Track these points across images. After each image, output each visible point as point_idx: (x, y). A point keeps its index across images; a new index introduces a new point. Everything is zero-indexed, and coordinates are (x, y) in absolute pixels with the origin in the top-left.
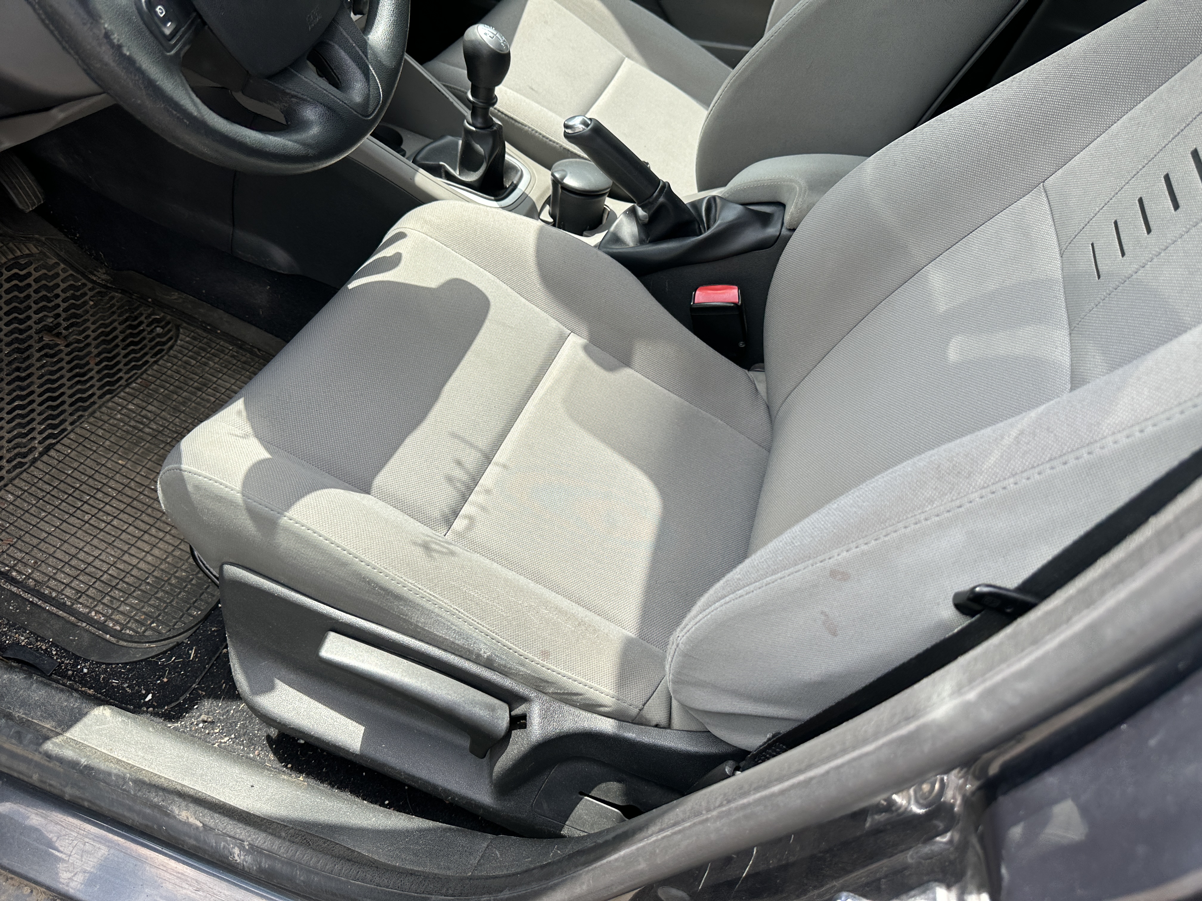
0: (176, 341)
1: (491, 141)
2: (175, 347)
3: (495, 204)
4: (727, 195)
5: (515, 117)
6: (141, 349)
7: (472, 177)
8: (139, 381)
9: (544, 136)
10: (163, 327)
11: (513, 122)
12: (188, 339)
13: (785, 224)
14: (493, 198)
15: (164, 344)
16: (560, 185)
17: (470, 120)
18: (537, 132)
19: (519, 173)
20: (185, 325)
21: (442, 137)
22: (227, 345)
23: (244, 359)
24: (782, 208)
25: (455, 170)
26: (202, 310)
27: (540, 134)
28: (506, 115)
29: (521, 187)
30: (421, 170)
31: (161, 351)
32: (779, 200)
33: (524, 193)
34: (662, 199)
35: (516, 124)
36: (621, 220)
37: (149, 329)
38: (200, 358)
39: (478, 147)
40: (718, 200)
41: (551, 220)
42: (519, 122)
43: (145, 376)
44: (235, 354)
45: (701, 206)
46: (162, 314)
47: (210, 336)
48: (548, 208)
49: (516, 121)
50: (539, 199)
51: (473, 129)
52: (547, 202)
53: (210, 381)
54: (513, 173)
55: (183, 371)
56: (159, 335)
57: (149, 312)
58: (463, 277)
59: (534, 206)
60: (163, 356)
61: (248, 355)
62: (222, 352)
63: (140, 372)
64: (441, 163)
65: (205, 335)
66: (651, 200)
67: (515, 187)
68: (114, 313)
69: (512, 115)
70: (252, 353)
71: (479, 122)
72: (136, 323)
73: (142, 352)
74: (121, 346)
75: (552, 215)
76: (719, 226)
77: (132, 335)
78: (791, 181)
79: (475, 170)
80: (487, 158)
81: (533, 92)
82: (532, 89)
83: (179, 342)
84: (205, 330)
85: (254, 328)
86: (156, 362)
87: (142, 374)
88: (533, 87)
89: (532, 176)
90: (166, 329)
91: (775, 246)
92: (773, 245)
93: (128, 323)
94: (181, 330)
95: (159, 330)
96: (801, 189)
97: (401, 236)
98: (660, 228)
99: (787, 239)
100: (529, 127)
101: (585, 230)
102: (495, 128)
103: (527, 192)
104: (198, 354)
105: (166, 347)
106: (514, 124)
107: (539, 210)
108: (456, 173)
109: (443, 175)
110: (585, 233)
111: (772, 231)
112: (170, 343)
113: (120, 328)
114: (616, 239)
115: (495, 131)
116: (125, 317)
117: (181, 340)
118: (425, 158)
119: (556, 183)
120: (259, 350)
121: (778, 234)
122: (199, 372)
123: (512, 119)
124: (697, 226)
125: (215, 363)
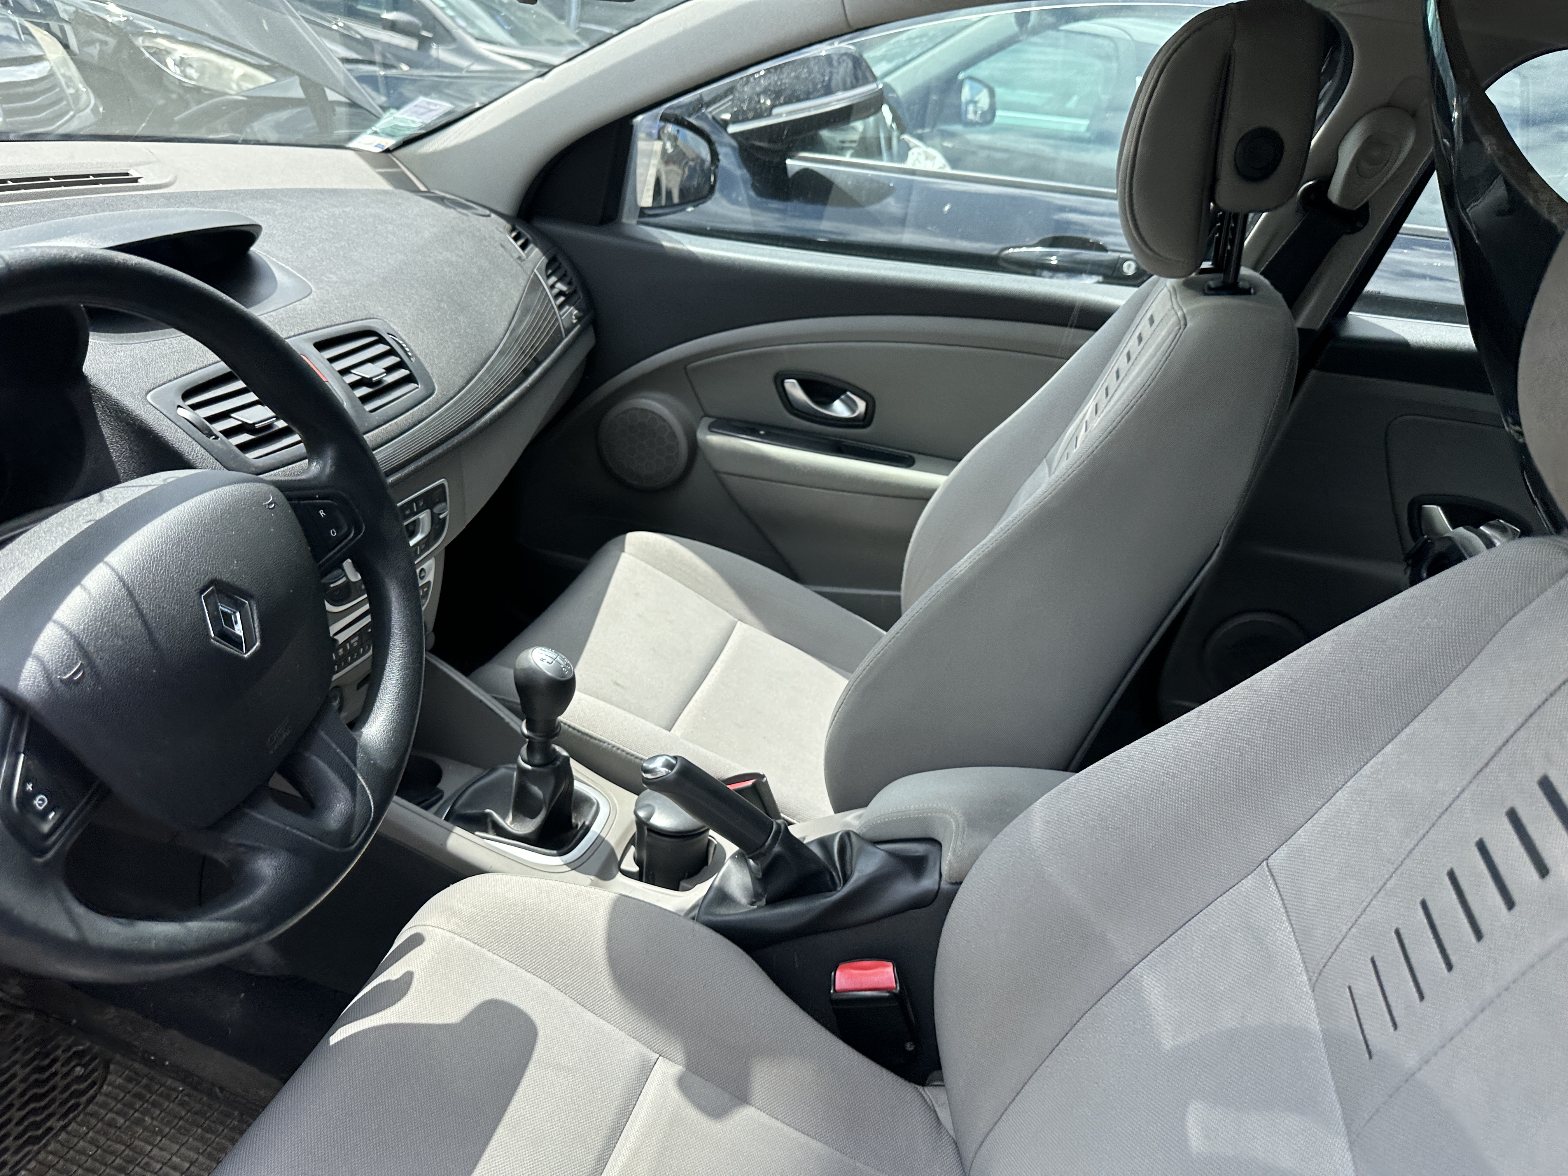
0: (101, 1087)
1: (552, 782)
2: (100, 1098)
3: (558, 861)
4: (864, 830)
6: (45, 1107)
7: (528, 827)
8: (33, 1164)
9: (628, 753)
10: (85, 1066)
11: (588, 738)
12: (119, 1081)
13: (944, 877)
14: (555, 852)
15: (83, 1093)
16: (646, 828)
17: (526, 757)
18: (618, 749)
19: (594, 808)
20: (118, 1057)
21: (493, 769)
22: (176, 1084)
23: (198, 1107)
24: (937, 846)
25: (504, 817)
26: (146, 1034)
27: (623, 751)
28: (579, 731)
29: (595, 829)
30: (458, 830)
31: (76, 1106)
32: (933, 836)
33: (599, 836)
34: (777, 849)
35: (592, 740)
36: (728, 867)
37: (65, 1070)
38: (132, 1112)
39: (536, 790)
40: (854, 839)
41: (635, 869)
42: (595, 739)
43: (41, 1157)
44: (186, 1098)
45: (833, 847)
46: (88, 1044)
47: (152, 1073)
48: (632, 849)
49: (591, 737)
50: (619, 842)
51: (529, 767)
52: (632, 842)
53: (141, 1152)
54: (585, 807)
55: (102, 1140)
56: (80, 1079)
57: (70, 1041)
59: (612, 853)
60: (78, 1115)
61: (205, 1099)
62: (167, 1097)
63: (36, 1148)
64: (488, 811)
65: (146, 1070)
66: (763, 850)
67: (587, 829)
68: (17, 1050)
69: (587, 731)
70: (210, 1094)
71: (538, 759)
72: (46, 1062)
73: (46, 1113)
74: (17, 1106)
75: (638, 862)
76: (856, 880)
77: (38, 1083)
78: (945, 811)
79: (533, 816)
80: (547, 802)
81: (618, 688)
82: (617, 684)
83: (105, 1087)
84: (146, 1062)
85: (218, 1054)
86: (64, 1128)
87: (38, 1153)
88: (619, 682)
89: (612, 809)
90: (90, 1068)
91: (936, 905)
92: (932, 902)
93: (35, 1063)
94: (112, 1067)
95: (79, 1070)
96: (958, 826)
97: (417, 940)
98: (779, 883)
99: (951, 896)
100: (609, 744)
101: (682, 878)
102: (558, 763)
103: (603, 835)
104: (131, 1106)
105: (84, 1099)
106: (588, 741)
107: (619, 858)
108: (508, 823)
109: (490, 826)
110: (683, 884)
111: (928, 883)
112: (92, 1092)
113: (22, 1073)
114: (723, 895)
115: (559, 766)
116: (32, 1054)
117: (110, 1084)
118: (467, 805)
119: (641, 824)
120: (222, 1089)
121: (936, 887)
122: (126, 1138)
123: (587, 735)
124: (828, 878)
125: (153, 1119)
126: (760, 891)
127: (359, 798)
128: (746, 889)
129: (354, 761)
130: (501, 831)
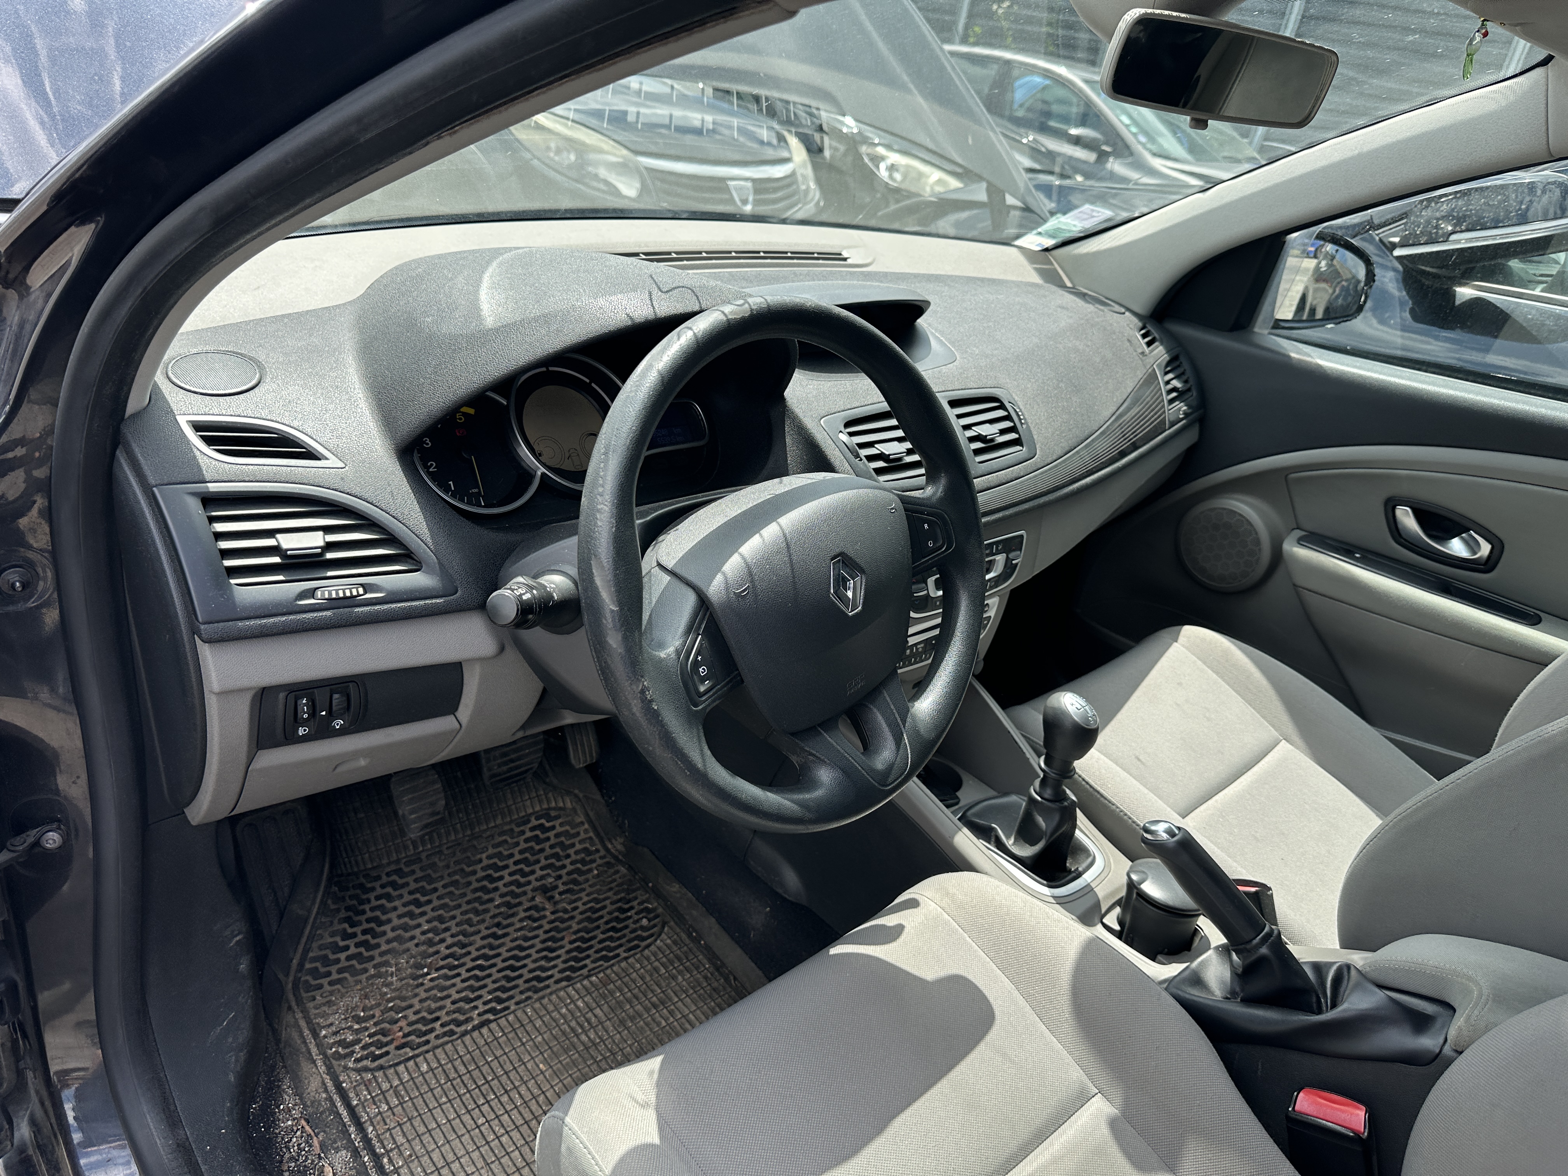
0: (656, 940)
1: (1056, 818)
2: (653, 948)
3: (1046, 890)
4: (1368, 969)
5: (1102, 791)
6: (619, 938)
7: (1026, 851)
8: (601, 975)
9: (1134, 822)
10: (649, 920)
11: (1099, 796)
12: (669, 941)
13: (1449, 1041)
14: (1045, 882)
15: (643, 939)
16: (1135, 891)
17: (1038, 789)
18: (1126, 815)
19: (1090, 859)
20: (672, 923)
21: (1006, 794)
22: (705, 961)
23: (715, 984)
24: (1451, 1012)
25: (1008, 837)
26: (695, 913)
27: (1130, 818)
28: (1091, 786)
29: (1088, 877)
30: (965, 830)
31: (637, 946)
32: (1448, 1000)
33: (1088, 885)
34: (1264, 950)
35: (1102, 799)
36: (1209, 956)
37: (636, 917)
38: (671, 968)
39: (1040, 820)
40: (1353, 972)
41: (1117, 927)
42: (1106, 799)
43: (608, 971)
44: (709, 975)
45: (1327, 973)
46: (656, 904)
47: (692, 945)
48: (1118, 910)
49: (1102, 796)
50: (1107, 897)
51: (1039, 798)
52: (1118, 903)
53: (670, 999)
54: (1083, 856)
55: (648, 978)
56: (643, 928)
57: (644, 898)
58: (970, 977)
59: (1098, 904)
60: (636, 954)
61: (722, 980)
62: (697, 968)
63: (606, 964)
64: (994, 825)
65: (687, 941)
66: (1248, 946)
67: (1079, 875)
68: (611, 889)
69: (1099, 789)
70: (727, 979)
71: (1048, 793)
72: (626, 906)
73: (618, 943)
74: (602, 929)
75: (1121, 922)
76: (1344, 1011)
77: (617, 919)
78: (1470, 979)
79: (1032, 844)
80: (1048, 835)
81: (1139, 763)
82: (1139, 760)
83: (658, 941)
84: (690, 935)
85: (739, 951)
86: (626, 958)
87: (607, 968)
88: (1141, 758)
89: (1107, 866)
90: (652, 923)
91: (1432, 1067)
92: (1428, 1064)
93: (619, 904)
94: (666, 929)
95: (645, 922)
96: (1480, 995)
97: (913, 904)
98: (1259, 985)
99: (1449, 1062)
100: (1118, 807)
101: (1161, 953)
102: (1066, 804)
103: (1093, 885)
104: (671, 963)
105: (644, 944)
106: (1098, 799)
107: (1103, 911)
108: (1009, 843)
109: (993, 839)
110: (1159, 957)
111: (1428, 1042)
112: (649, 941)
113: (610, 908)
114: (1196, 980)
115: (1066, 807)
116: (619, 897)
117: (661, 941)
118: (978, 815)
119: (1132, 886)
120: (735, 979)
121: (1437, 1051)
122: (664, 984)
123: (1098, 792)
124: (1314, 999)
125: (684, 980)
126: (1238, 989)
127: (901, 751)
128: (1223, 982)
129: (904, 722)
130: (1000, 846)
